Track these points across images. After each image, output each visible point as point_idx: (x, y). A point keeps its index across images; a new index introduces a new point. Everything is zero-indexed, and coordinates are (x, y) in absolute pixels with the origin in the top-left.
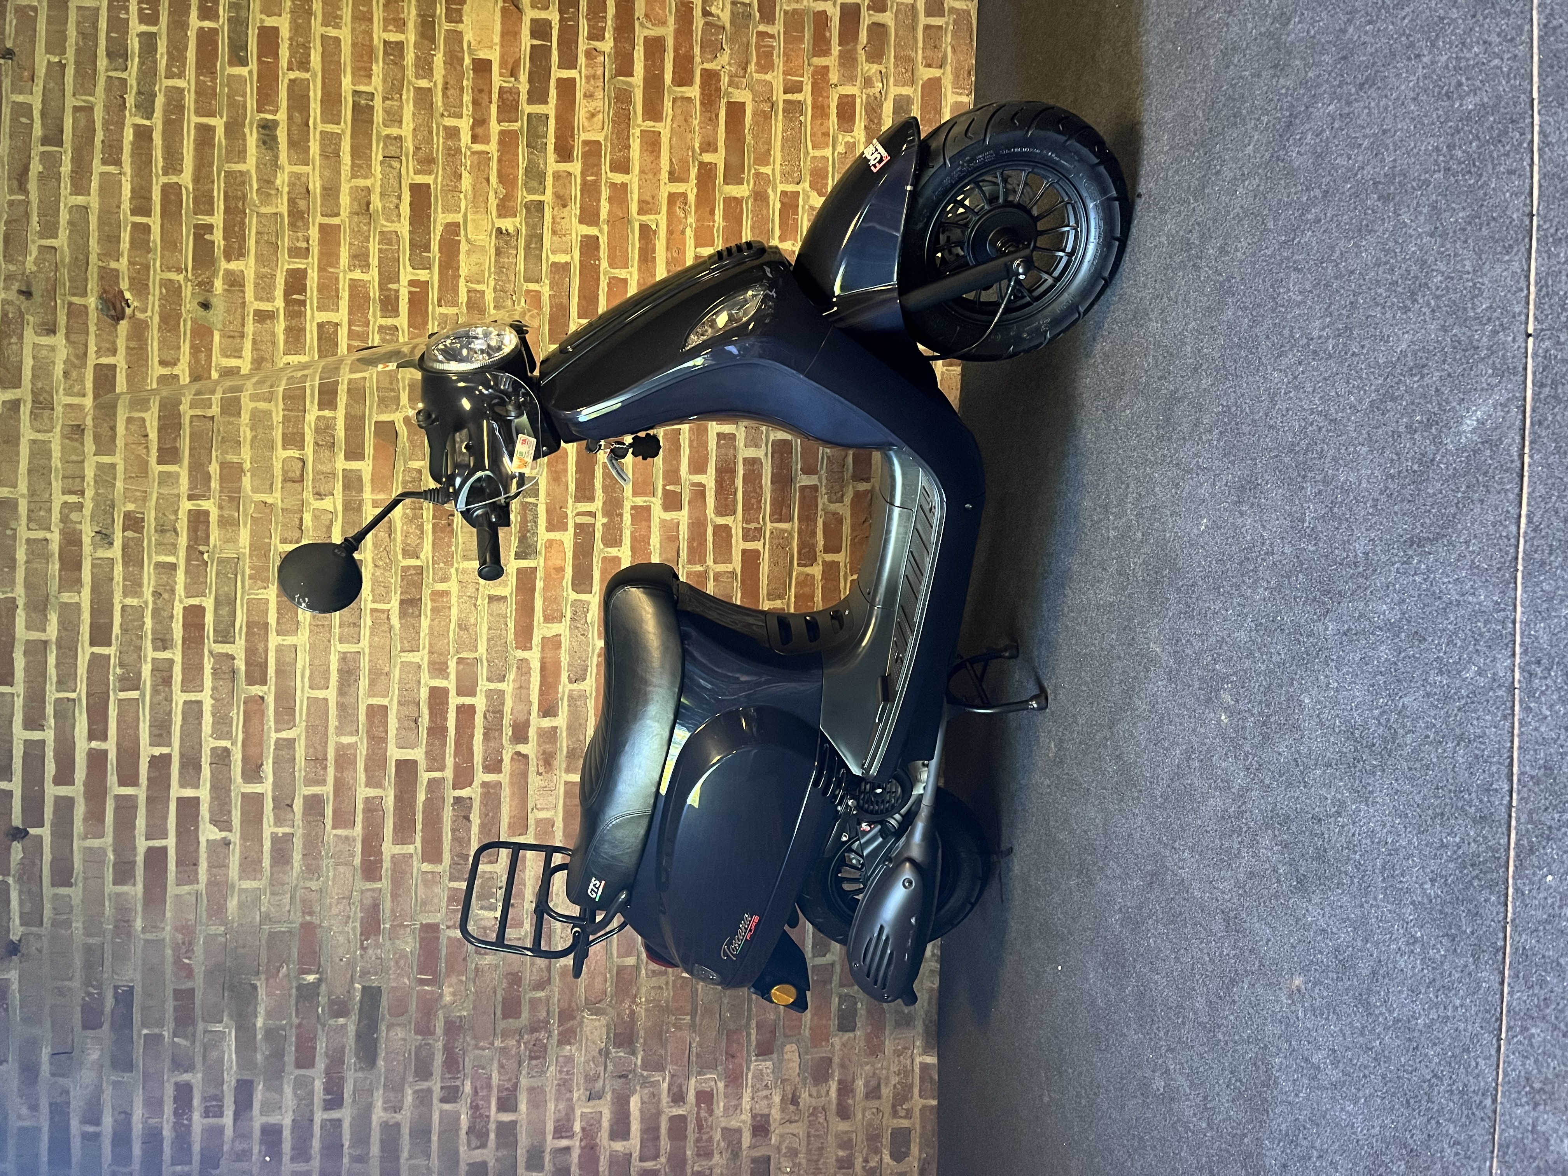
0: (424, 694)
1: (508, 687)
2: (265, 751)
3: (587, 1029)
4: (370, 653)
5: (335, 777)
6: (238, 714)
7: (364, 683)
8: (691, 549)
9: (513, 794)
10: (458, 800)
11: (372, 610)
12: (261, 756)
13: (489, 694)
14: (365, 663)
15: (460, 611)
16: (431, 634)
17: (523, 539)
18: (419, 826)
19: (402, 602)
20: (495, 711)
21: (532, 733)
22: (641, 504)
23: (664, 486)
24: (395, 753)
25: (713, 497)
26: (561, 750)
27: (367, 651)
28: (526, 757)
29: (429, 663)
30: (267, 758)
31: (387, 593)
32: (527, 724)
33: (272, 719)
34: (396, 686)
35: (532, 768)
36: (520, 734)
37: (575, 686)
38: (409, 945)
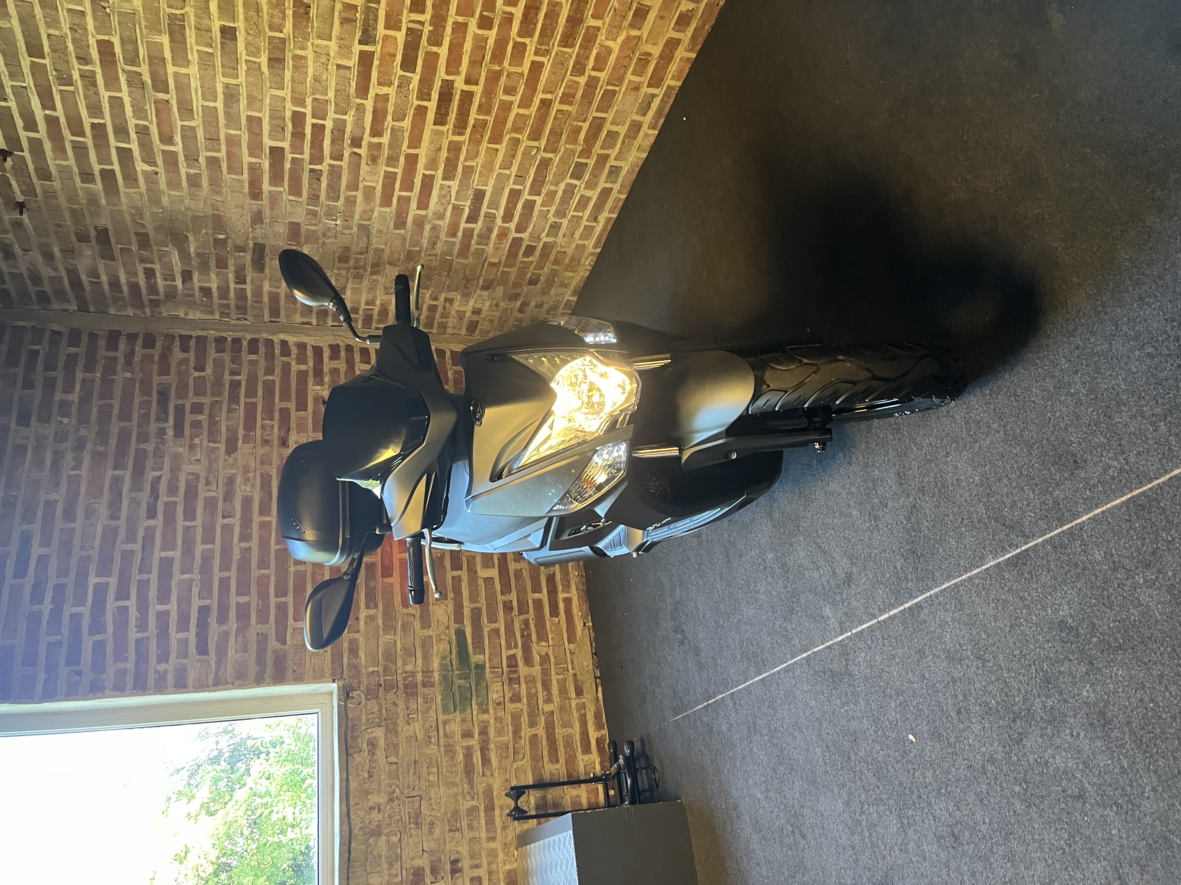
0: (288, 114)
1: (349, 118)
2: (174, 130)
3: (387, 272)
4: (247, 87)
5: (227, 150)
6: (151, 107)
7: (243, 102)
8: (493, 56)
9: (349, 172)
10: (312, 171)
11: (246, 61)
12: (172, 132)
13: (335, 121)
14: (243, 91)
15: (315, 70)
16: (293, 80)
17: (365, 31)
18: (286, 179)
19: (270, 59)
20: (339, 128)
21: (364, 143)
22: (461, 21)
23: (481, 12)
24: (268, 142)
25: (518, 25)
26: (384, 155)
27: (244, 84)
28: (360, 155)
29: (292, 97)
30: (176, 134)
31: (258, 52)
32: (362, 139)
33: (177, 113)
34: (268, 108)
35: (363, 162)
36: (356, 142)
37: (396, 123)
38: (282, 229)
